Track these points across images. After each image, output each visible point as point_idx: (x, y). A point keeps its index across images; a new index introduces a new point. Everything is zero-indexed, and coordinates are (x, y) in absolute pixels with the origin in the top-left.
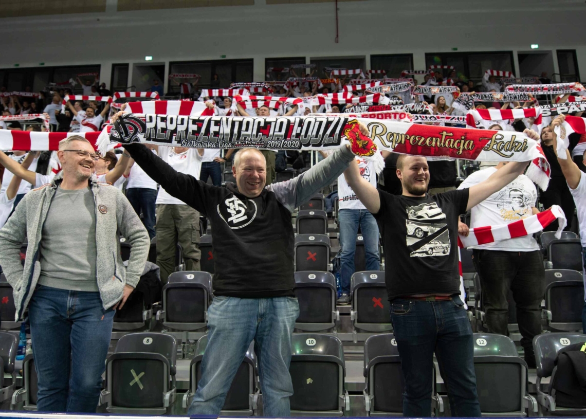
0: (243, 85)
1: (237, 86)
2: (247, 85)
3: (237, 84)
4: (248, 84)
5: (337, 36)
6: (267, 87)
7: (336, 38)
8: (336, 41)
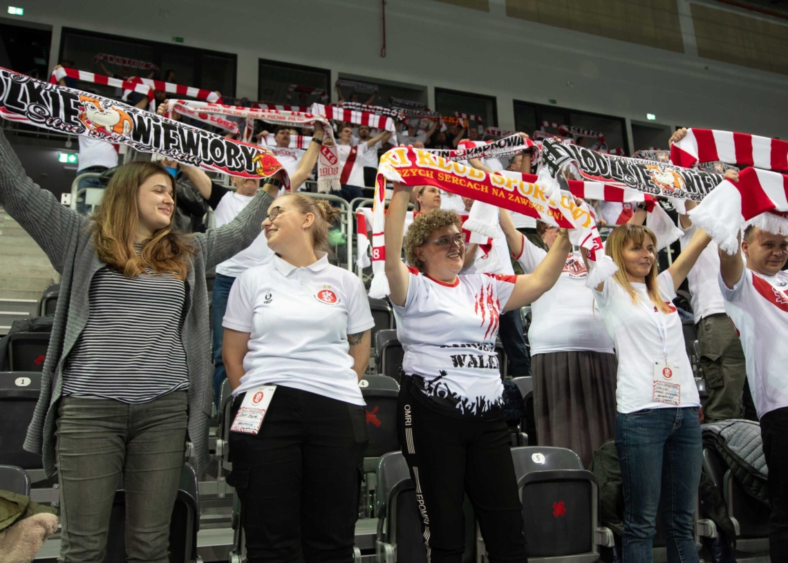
0: (361, 107)
1: (350, 107)
2: (368, 108)
3: (349, 103)
4: (370, 107)
5: (384, 46)
6: (401, 119)
7: (382, 50)
8: (382, 53)
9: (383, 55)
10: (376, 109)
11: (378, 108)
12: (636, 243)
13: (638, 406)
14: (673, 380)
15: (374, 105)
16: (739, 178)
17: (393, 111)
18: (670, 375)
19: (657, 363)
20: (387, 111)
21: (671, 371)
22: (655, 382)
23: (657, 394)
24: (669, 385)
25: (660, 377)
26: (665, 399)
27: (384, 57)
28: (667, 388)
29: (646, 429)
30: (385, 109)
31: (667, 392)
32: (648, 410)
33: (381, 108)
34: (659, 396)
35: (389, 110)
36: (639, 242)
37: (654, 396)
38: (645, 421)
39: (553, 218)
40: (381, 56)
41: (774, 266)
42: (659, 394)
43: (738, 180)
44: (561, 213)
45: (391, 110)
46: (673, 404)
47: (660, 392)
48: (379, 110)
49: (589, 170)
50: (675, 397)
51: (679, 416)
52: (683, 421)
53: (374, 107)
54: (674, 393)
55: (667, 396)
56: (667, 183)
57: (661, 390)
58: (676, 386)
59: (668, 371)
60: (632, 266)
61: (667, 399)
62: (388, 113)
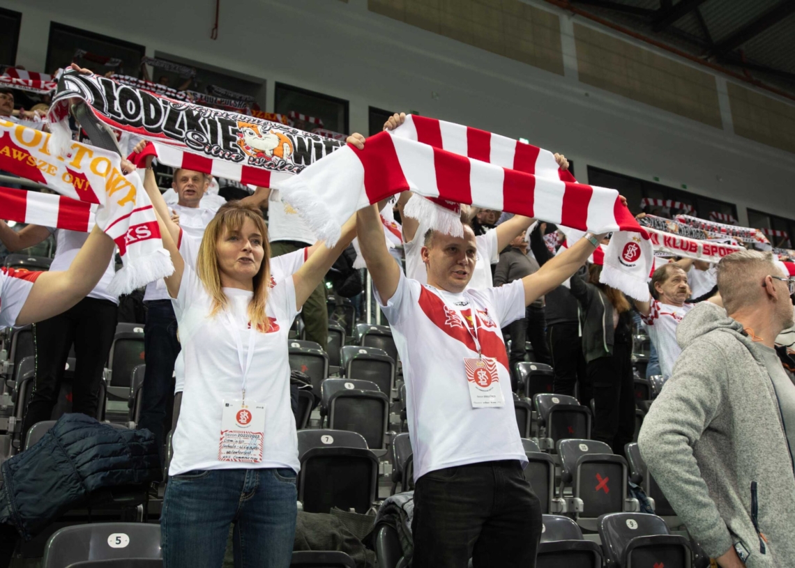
5: (217, 26)
7: (213, 30)
8: (213, 34)
9: (214, 36)
10: (157, 88)
11: (160, 86)
12: (231, 231)
13: (187, 465)
14: (253, 427)
15: (155, 83)
16: (365, 144)
17: (180, 93)
18: (248, 421)
19: (227, 405)
20: (171, 92)
21: (250, 415)
22: (222, 433)
23: (224, 450)
24: (245, 435)
25: (232, 424)
26: (238, 455)
27: (215, 39)
28: (242, 439)
29: (194, 500)
30: (170, 89)
31: (241, 445)
32: (200, 471)
33: (164, 87)
34: (228, 453)
35: (174, 91)
36: (236, 229)
37: (220, 453)
38: (195, 488)
39: (72, 187)
40: (212, 37)
41: (459, 279)
42: (229, 450)
43: (362, 146)
44: (86, 180)
45: (178, 91)
46: (251, 463)
47: (231, 447)
48: (162, 89)
49: (123, 117)
50: (254, 452)
51: (249, 482)
52: (258, 490)
53: (155, 85)
54: (253, 446)
55: (242, 451)
56: (261, 148)
57: (231, 444)
58: (255, 435)
59: (246, 414)
60: (226, 263)
61: (241, 456)
62: (173, 95)
